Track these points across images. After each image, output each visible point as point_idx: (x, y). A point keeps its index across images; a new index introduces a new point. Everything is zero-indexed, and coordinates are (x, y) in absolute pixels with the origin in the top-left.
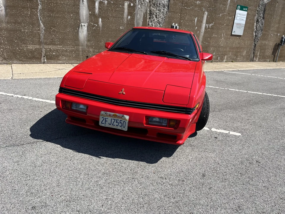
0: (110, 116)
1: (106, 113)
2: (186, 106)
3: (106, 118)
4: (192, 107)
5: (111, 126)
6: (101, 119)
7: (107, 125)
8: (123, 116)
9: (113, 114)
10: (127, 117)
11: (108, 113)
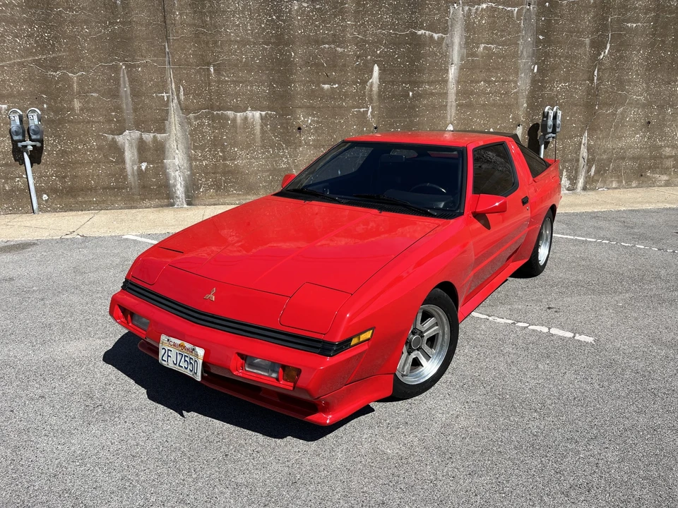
0: (175, 345)
1: (168, 340)
2: (322, 337)
3: (168, 350)
4: (337, 340)
5: (176, 368)
6: (162, 352)
7: (171, 365)
8: (194, 350)
9: (178, 342)
10: (201, 352)
11: (172, 339)
